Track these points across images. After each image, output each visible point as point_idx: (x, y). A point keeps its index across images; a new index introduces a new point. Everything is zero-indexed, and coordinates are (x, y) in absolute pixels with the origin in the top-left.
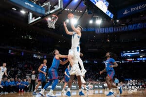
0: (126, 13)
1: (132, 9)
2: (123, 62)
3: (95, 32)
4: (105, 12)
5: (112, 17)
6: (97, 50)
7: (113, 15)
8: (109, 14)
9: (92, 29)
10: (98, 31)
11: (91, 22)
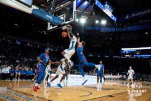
0: (127, 17)
1: (133, 15)
2: (122, 57)
3: (100, 30)
4: (110, 16)
5: (115, 21)
6: (100, 46)
7: (116, 19)
8: (113, 18)
9: (97, 28)
10: (102, 30)
11: (97, 22)
